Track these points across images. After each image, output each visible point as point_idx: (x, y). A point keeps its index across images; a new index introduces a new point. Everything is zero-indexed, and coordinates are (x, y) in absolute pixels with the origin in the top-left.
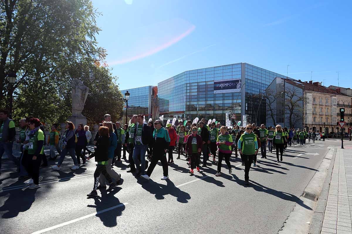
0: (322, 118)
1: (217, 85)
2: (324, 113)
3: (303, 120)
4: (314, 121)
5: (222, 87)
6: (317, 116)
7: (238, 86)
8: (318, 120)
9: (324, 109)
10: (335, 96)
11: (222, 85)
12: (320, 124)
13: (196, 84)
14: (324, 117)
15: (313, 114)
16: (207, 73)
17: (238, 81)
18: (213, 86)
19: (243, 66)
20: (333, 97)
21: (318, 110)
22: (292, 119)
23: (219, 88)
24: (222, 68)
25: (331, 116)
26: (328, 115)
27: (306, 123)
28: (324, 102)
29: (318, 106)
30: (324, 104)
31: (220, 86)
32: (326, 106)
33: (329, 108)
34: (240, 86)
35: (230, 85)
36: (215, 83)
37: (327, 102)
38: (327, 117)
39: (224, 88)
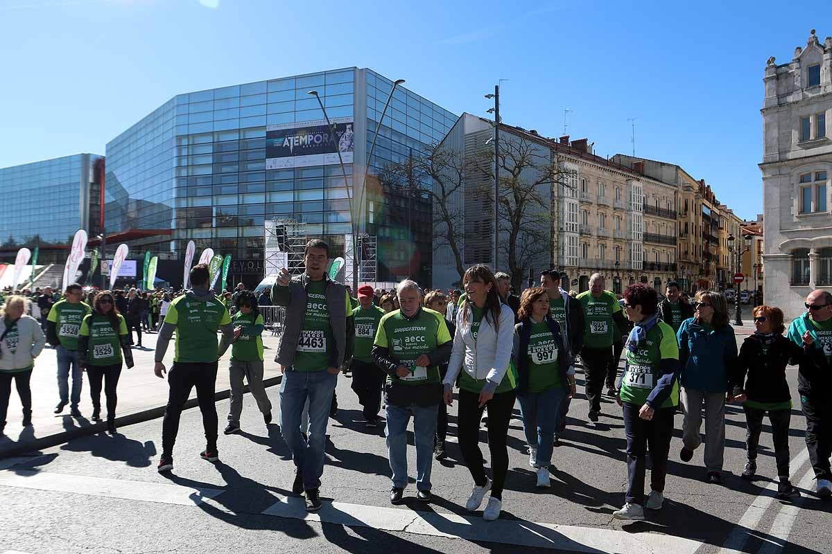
0: (604, 246)
1: (277, 142)
2: (610, 234)
3: (552, 254)
4: (585, 255)
5: (292, 147)
6: (593, 242)
7: (344, 143)
8: (594, 253)
9: (609, 218)
10: (638, 180)
11: (290, 142)
12: (601, 266)
13: (210, 139)
14: (610, 243)
15: (581, 234)
16: (245, 102)
17: (342, 127)
18: (264, 145)
19: (361, 78)
20: (635, 183)
21: (594, 221)
22: (518, 250)
23: (284, 152)
24: (292, 85)
25: (629, 241)
26: (620, 240)
27: (561, 264)
28: (609, 197)
29: (593, 209)
30: (610, 203)
31: (286, 143)
32: (615, 209)
33: (623, 218)
34: (348, 142)
35: (318, 139)
36: (271, 135)
37: (618, 198)
38: (617, 243)
39: (301, 151)
